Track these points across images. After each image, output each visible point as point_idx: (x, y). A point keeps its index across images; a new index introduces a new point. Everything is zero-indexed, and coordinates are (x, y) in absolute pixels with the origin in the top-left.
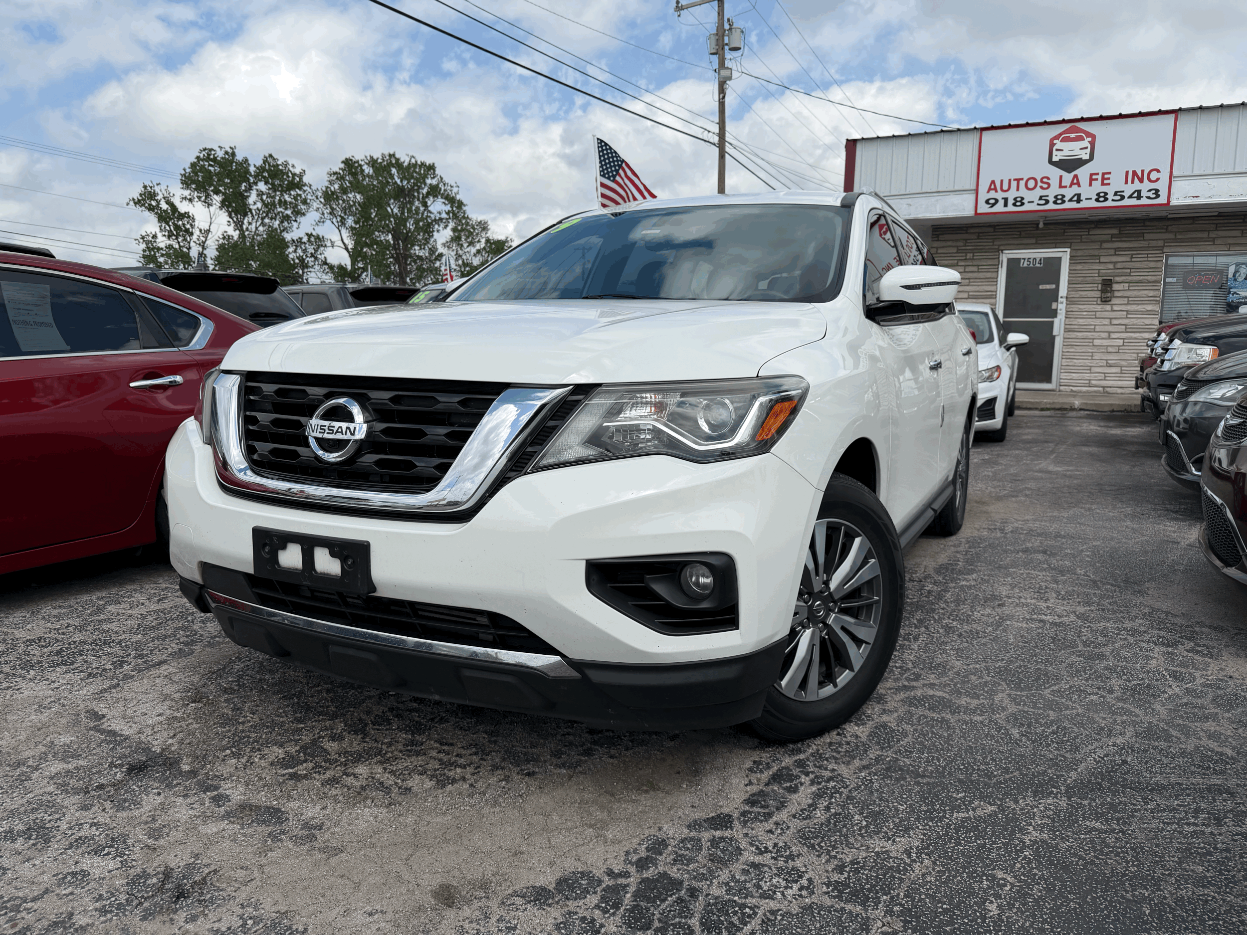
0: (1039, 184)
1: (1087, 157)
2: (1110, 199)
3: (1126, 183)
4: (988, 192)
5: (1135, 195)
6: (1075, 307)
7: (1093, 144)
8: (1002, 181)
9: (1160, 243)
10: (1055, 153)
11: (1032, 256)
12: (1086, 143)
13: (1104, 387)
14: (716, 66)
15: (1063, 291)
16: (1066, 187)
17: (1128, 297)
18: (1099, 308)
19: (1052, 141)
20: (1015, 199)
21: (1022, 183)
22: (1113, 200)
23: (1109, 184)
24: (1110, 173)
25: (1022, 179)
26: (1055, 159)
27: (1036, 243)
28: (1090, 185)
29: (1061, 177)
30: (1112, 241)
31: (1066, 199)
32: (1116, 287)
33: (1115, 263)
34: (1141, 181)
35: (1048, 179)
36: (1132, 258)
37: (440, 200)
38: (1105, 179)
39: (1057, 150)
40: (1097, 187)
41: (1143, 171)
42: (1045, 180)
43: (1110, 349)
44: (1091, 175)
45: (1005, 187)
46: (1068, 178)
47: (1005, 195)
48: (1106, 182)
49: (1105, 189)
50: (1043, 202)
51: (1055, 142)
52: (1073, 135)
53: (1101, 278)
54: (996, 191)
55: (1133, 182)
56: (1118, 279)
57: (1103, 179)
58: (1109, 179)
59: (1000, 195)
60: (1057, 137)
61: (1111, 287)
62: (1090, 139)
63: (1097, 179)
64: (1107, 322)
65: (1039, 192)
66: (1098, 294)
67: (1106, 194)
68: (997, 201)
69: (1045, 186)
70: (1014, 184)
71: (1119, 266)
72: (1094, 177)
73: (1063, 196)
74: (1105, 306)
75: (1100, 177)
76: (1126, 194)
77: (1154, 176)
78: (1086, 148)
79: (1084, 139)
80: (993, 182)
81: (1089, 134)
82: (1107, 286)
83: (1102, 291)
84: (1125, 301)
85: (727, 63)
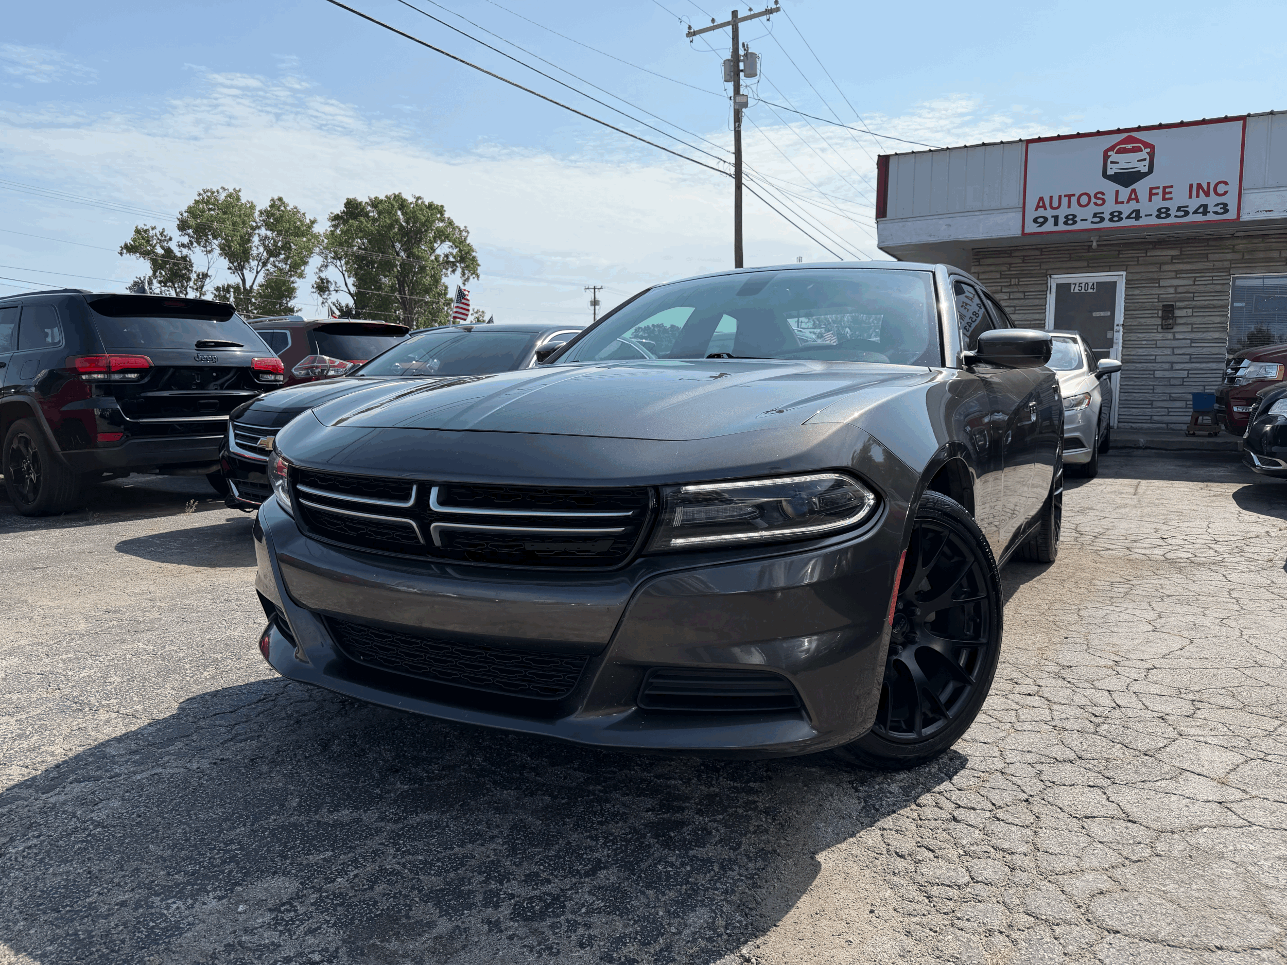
0: (1093, 200)
1: (1146, 170)
2: (1173, 215)
3: (1190, 197)
4: (1036, 210)
5: (1201, 210)
6: (1133, 336)
7: (1151, 155)
8: (1051, 198)
9: (1226, 264)
10: (1109, 165)
11: (1084, 281)
12: (1144, 154)
13: (1167, 424)
14: (731, 93)
15: (1119, 318)
16: (1123, 203)
17: (1192, 324)
18: (1159, 336)
19: (1106, 152)
20: (1066, 217)
21: (1074, 200)
22: (1176, 216)
23: (1171, 199)
24: (1172, 187)
25: (1074, 195)
26: (1110, 172)
27: (1088, 267)
28: (1150, 200)
29: (1117, 192)
30: (1172, 263)
31: (1124, 216)
32: (1178, 313)
33: (1176, 287)
34: (1207, 194)
35: (1103, 194)
36: (1195, 281)
38: (1166, 193)
39: (1112, 162)
40: (1158, 202)
41: (1209, 184)
42: (1099, 196)
43: (1172, 382)
44: (1151, 189)
45: (1055, 204)
46: (1125, 192)
47: (1055, 213)
48: (1167, 196)
49: (1166, 204)
50: (1097, 220)
51: (1109, 153)
52: (1129, 146)
53: (1161, 304)
54: (1045, 209)
55: (1198, 196)
56: (1179, 304)
57: (1164, 193)
58: (1171, 193)
59: (1049, 213)
60: (1112, 148)
61: (1173, 313)
62: (1148, 150)
63: (1157, 194)
64: (1169, 351)
65: (1093, 209)
66: (1159, 321)
67: (1168, 209)
68: (1046, 219)
69: (1100, 202)
70: (1065, 201)
71: (1180, 290)
72: (1154, 191)
73: (1120, 213)
74: (1166, 335)
75: (1160, 191)
76: (1191, 210)
77: (1221, 189)
78: (1145, 160)
79: (1142, 151)
80: (1041, 199)
81: (1147, 145)
82: (1168, 312)
83: (1163, 318)
84: (1189, 328)
85: (743, 91)
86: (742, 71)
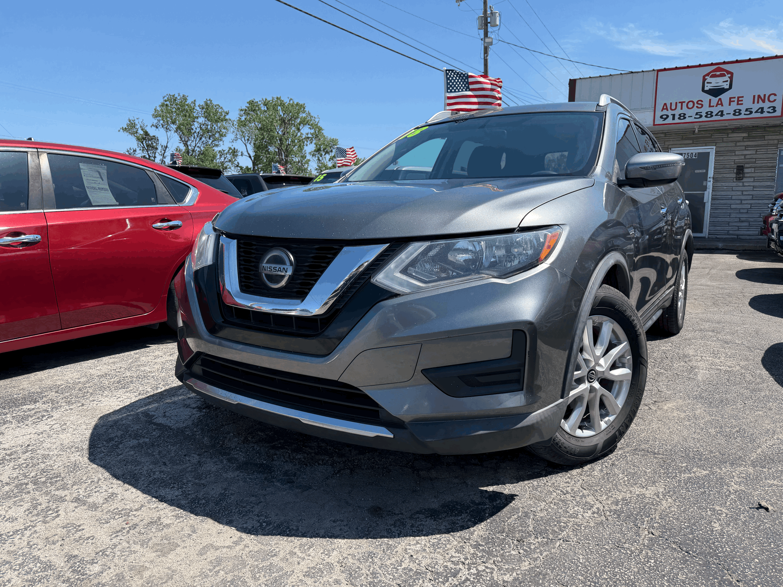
0: (696, 105)
1: (727, 87)
2: (743, 114)
3: (754, 103)
4: (662, 111)
5: (760, 111)
6: (719, 184)
7: (731, 78)
8: (671, 104)
9: (776, 142)
10: (706, 85)
11: (691, 152)
12: (727, 78)
13: (738, 235)
14: (482, 36)
15: (711, 173)
16: (713, 106)
17: (754, 177)
18: (735, 184)
19: (704, 77)
20: (680, 115)
21: (684, 105)
22: (745, 114)
23: (742, 104)
24: (743, 97)
25: (684, 102)
26: (706, 89)
27: (693, 143)
28: (730, 105)
29: (710, 100)
30: (743, 141)
31: (714, 114)
32: (746, 170)
33: (745, 155)
34: (764, 101)
35: (702, 101)
36: (756, 152)
37: (307, 126)
38: (739, 101)
39: (708, 83)
40: (734, 106)
41: (765, 95)
42: (700, 102)
43: (742, 211)
44: (730, 98)
45: (673, 107)
46: (715, 100)
47: (673, 112)
48: (740, 102)
49: (739, 107)
50: (698, 116)
51: (706, 77)
52: (718, 73)
53: (736, 165)
54: (667, 110)
55: (758, 102)
56: (747, 165)
57: (738, 101)
58: (742, 101)
59: (670, 113)
60: (707, 75)
61: (743, 171)
62: (729, 75)
63: (734, 101)
64: (740, 193)
65: (695, 110)
66: (734, 175)
67: (740, 110)
68: (668, 116)
69: (700, 106)
70: (679, 105)
71: (747, 157)
72: (732, 100)
73: (712, 112)
74: (738, 183)
75: (736, 100)
76: (754, 110)
77: (772, 98)
78: (727, 81)
79: (726, 76)
80: (665, 104)
81: (728, 72)
82: (740, 170)
83: (737, 173)
84: (752, 180)
85: (489, 35)
86: (489, 23)
